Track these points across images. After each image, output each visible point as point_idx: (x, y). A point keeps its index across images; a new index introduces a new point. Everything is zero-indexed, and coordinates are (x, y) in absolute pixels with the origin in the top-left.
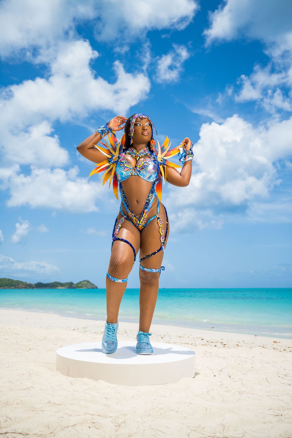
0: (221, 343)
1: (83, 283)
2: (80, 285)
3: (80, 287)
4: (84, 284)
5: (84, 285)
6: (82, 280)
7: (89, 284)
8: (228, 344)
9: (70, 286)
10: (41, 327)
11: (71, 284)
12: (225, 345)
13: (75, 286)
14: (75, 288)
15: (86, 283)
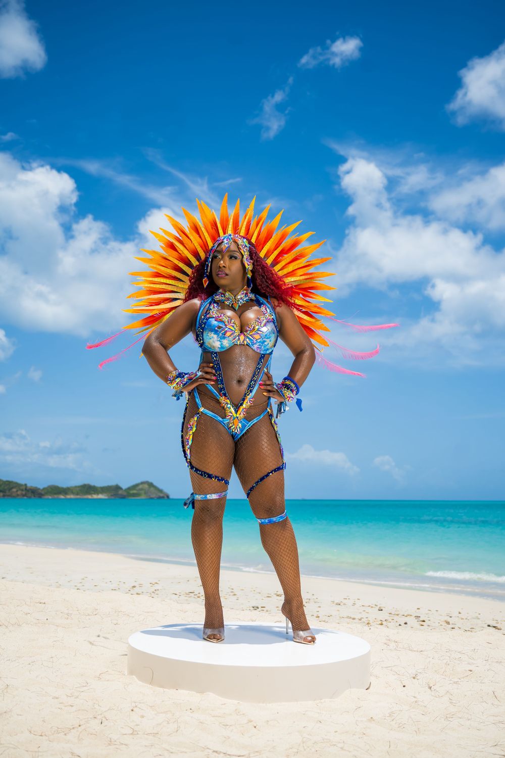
0: (415, 617)
1: (141, 487)
2: (135, 492)
3: (134, 495)
4: (142, 489)
5: (143, 492)
6: (138, 481)
7: (152, 489)
8: (429, 620)
9: (115, 492)
10: (69, 582)
11: (117, 488)
12: (424, 621)
13: (125, 494)
14: (123, 497)
15: (146, 486)
